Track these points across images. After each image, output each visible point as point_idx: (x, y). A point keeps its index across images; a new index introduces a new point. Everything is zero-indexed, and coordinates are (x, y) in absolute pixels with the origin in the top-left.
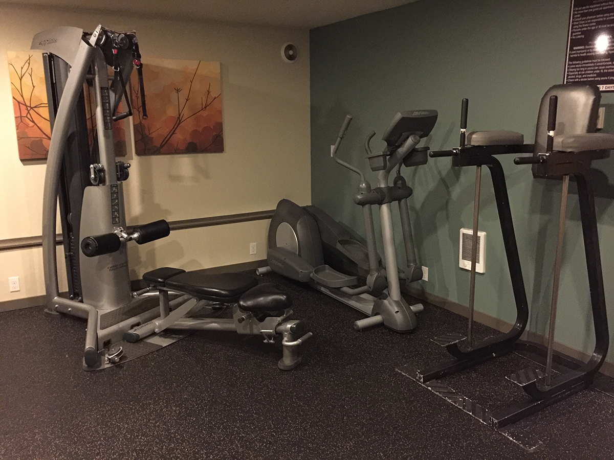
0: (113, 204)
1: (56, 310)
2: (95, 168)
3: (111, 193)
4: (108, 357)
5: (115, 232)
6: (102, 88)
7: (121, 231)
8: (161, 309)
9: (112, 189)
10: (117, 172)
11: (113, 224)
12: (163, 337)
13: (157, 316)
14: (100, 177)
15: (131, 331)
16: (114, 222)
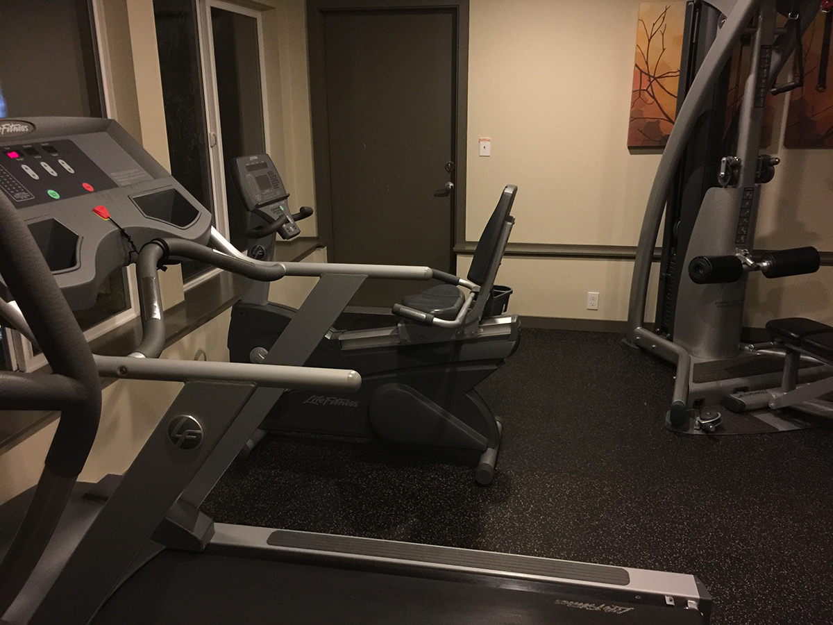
0: (742, 215)
1: (637, 343)
2: (727, 162)
3: (743, 199)
4: (700, 421)
5: (737, 255)
6: (762, 47)
7: (746, 255)
8: (784, 377)
9: (744, 195)
10: (757, 170)
11: (736, 243)
12: (779, 417)
13: (776, 385)
14: (733, 175)
15: (734, 396)
16: (737, 241)
